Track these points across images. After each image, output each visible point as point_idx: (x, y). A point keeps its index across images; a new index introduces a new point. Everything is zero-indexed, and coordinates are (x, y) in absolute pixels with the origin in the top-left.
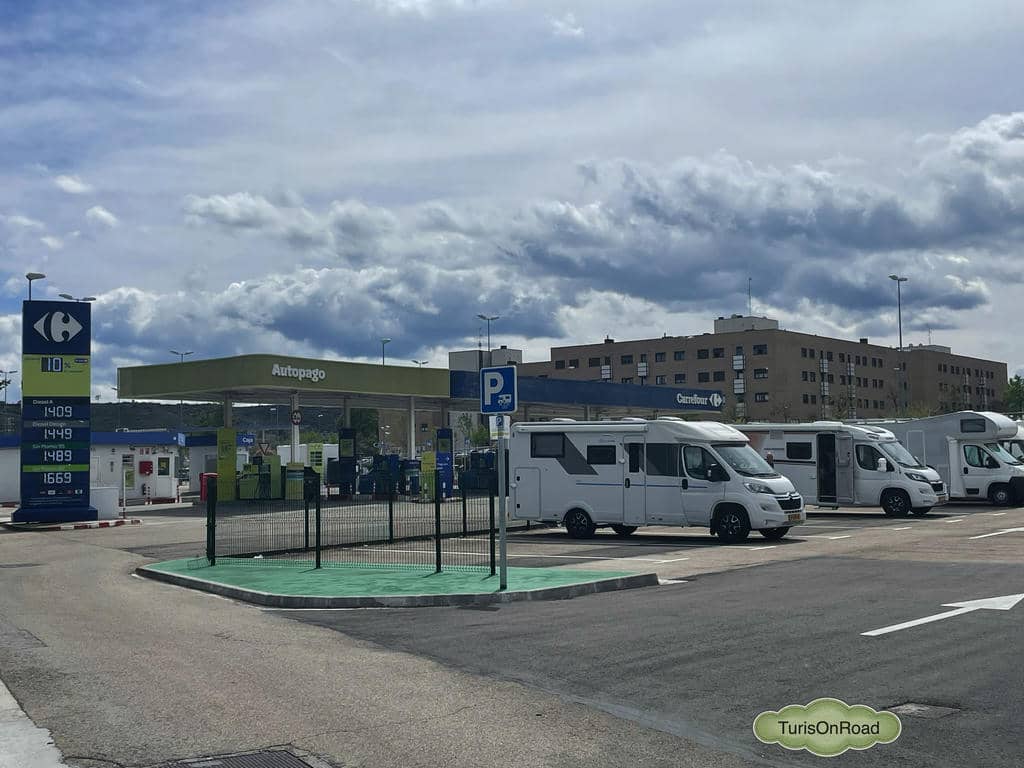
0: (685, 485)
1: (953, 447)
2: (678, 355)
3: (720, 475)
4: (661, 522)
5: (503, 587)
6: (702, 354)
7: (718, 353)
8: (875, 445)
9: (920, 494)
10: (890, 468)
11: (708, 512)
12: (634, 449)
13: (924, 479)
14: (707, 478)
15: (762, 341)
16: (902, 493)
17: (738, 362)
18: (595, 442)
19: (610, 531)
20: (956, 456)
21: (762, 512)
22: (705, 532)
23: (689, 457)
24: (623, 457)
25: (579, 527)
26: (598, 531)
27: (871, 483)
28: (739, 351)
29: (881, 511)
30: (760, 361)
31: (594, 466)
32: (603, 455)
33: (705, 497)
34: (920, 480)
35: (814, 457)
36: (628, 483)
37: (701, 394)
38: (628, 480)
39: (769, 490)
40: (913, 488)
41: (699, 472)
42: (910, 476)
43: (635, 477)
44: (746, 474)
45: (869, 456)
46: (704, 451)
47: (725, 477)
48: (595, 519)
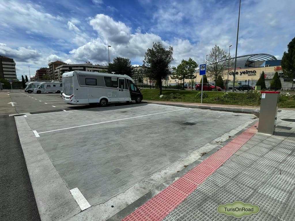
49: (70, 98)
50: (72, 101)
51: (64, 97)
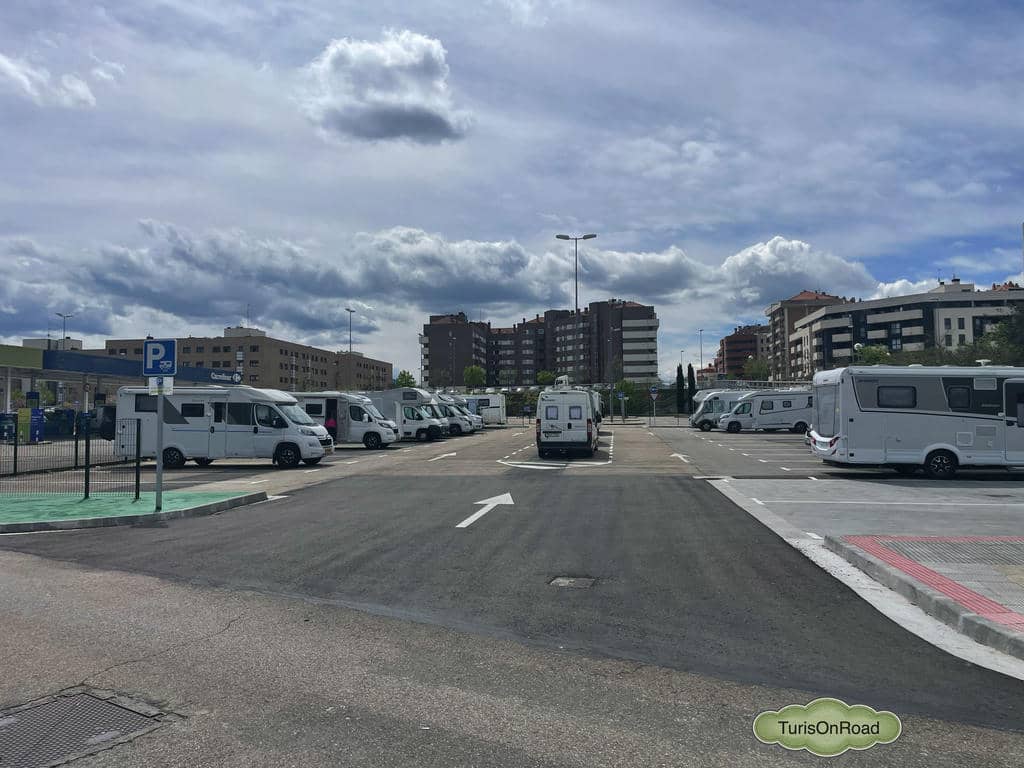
0: (256, 431)
1: (398, 408)
2: (200, 350)
3: (282, 424)
4: (237, 456)
5: (159, 508)
6: (216, 350)
7: (227, 349)
8: (361, 406)
9: (387, 436)
10: (370, 420)
11: (272, 449)
12: (219, 408)
13: (389, 426)
14: (272, 426)
15: (256, 345)
16: (377, 435)
17: (240, 356)
18: (189, 401)
19: (193, 463)
20: (399, 412)
21: (308, 447)
22: (269, 462)
23: (259, 413)
24: (210, 412)
25: (173, 460)
26: (187, 463)
27: (358, 429)
28: (241, 349)
29: (363, 446)
30: (255, 356)
31: (188, 419)
32: (195, 410)
33: (270, 438)
34: (388, 427)
35: (324, 413)
36: (212, 430)
37: (227, 373)
38: (213, 428)
39: (314, 434)
40: (382, 431)
41: (266, 422)
42: (381, 425)
43: (217, 426)
44: (298, 423)
45: (357, 412)
46: (271, 408)
47: (285, 425)
48: (185, 454)
49: (831, 445)
50: (834, 452)
51: (815, 442)
